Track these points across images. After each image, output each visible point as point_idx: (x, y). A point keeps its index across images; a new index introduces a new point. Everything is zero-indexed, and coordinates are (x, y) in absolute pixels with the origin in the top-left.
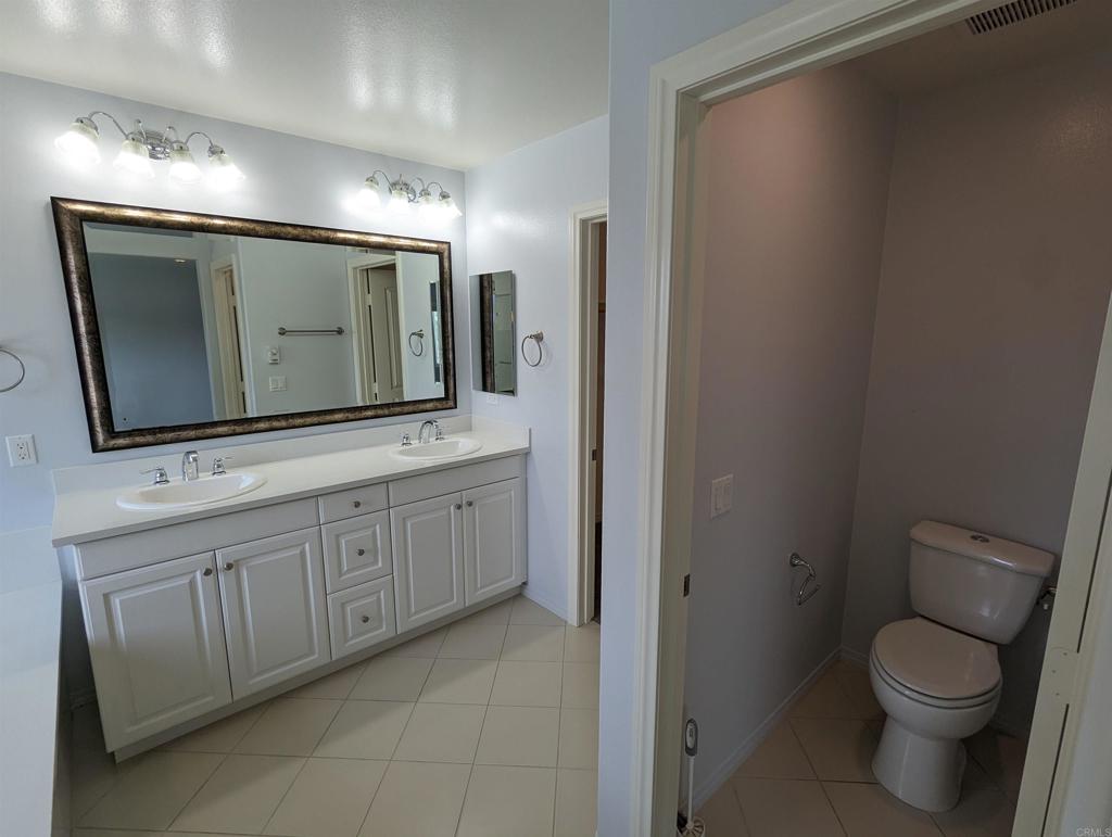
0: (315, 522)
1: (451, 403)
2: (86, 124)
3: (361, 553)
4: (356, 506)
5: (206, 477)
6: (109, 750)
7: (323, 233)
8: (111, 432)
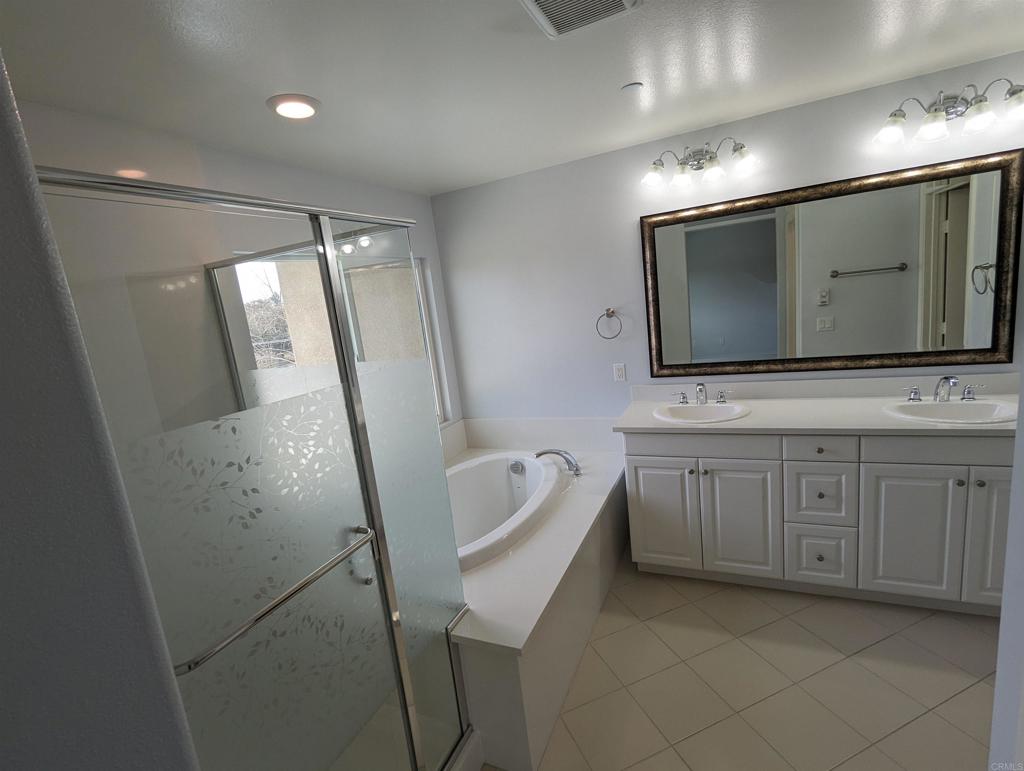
0: (777, 457)
1: (1002, 356)
2: (659, 164)
3: (821, 496)
4: (819, 452)
5: (712, 403)
6: (633, 560)
7: (835, 187)
8: (661, 366)
